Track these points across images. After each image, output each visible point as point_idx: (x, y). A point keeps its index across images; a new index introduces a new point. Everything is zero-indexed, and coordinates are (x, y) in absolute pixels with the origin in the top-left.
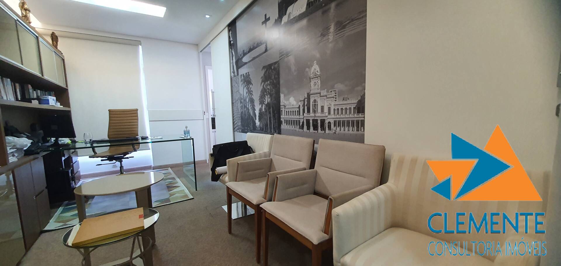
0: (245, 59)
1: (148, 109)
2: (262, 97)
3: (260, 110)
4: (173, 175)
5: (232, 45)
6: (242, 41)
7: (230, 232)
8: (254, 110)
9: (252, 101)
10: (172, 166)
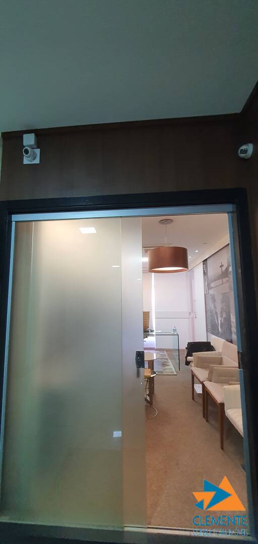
0: (212, 285)
1: (155, 310)
2: (221, 313)
3: (221, 321)
4: (167, 357)
5: (205, 273)
6: (211, 273)
7: (193, 399)
8: (218, 320)
9: (216, 313)
10: (167, 350)
